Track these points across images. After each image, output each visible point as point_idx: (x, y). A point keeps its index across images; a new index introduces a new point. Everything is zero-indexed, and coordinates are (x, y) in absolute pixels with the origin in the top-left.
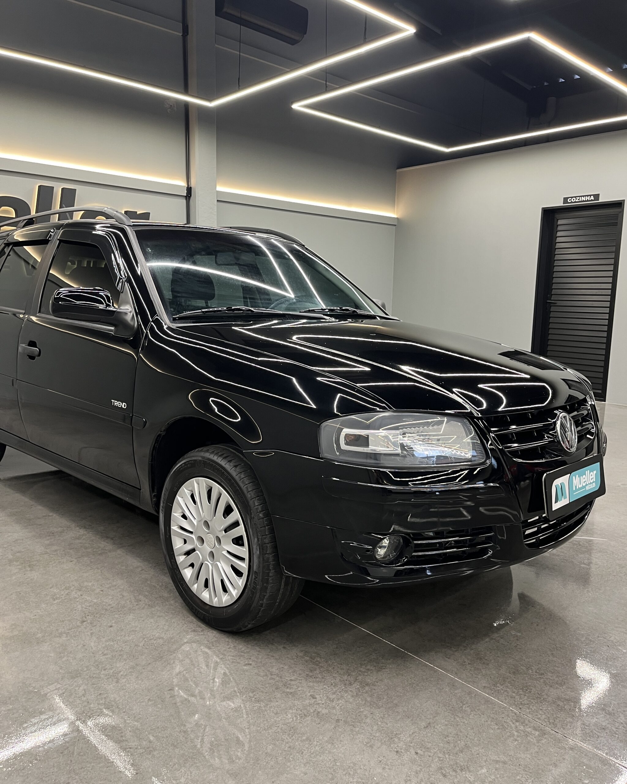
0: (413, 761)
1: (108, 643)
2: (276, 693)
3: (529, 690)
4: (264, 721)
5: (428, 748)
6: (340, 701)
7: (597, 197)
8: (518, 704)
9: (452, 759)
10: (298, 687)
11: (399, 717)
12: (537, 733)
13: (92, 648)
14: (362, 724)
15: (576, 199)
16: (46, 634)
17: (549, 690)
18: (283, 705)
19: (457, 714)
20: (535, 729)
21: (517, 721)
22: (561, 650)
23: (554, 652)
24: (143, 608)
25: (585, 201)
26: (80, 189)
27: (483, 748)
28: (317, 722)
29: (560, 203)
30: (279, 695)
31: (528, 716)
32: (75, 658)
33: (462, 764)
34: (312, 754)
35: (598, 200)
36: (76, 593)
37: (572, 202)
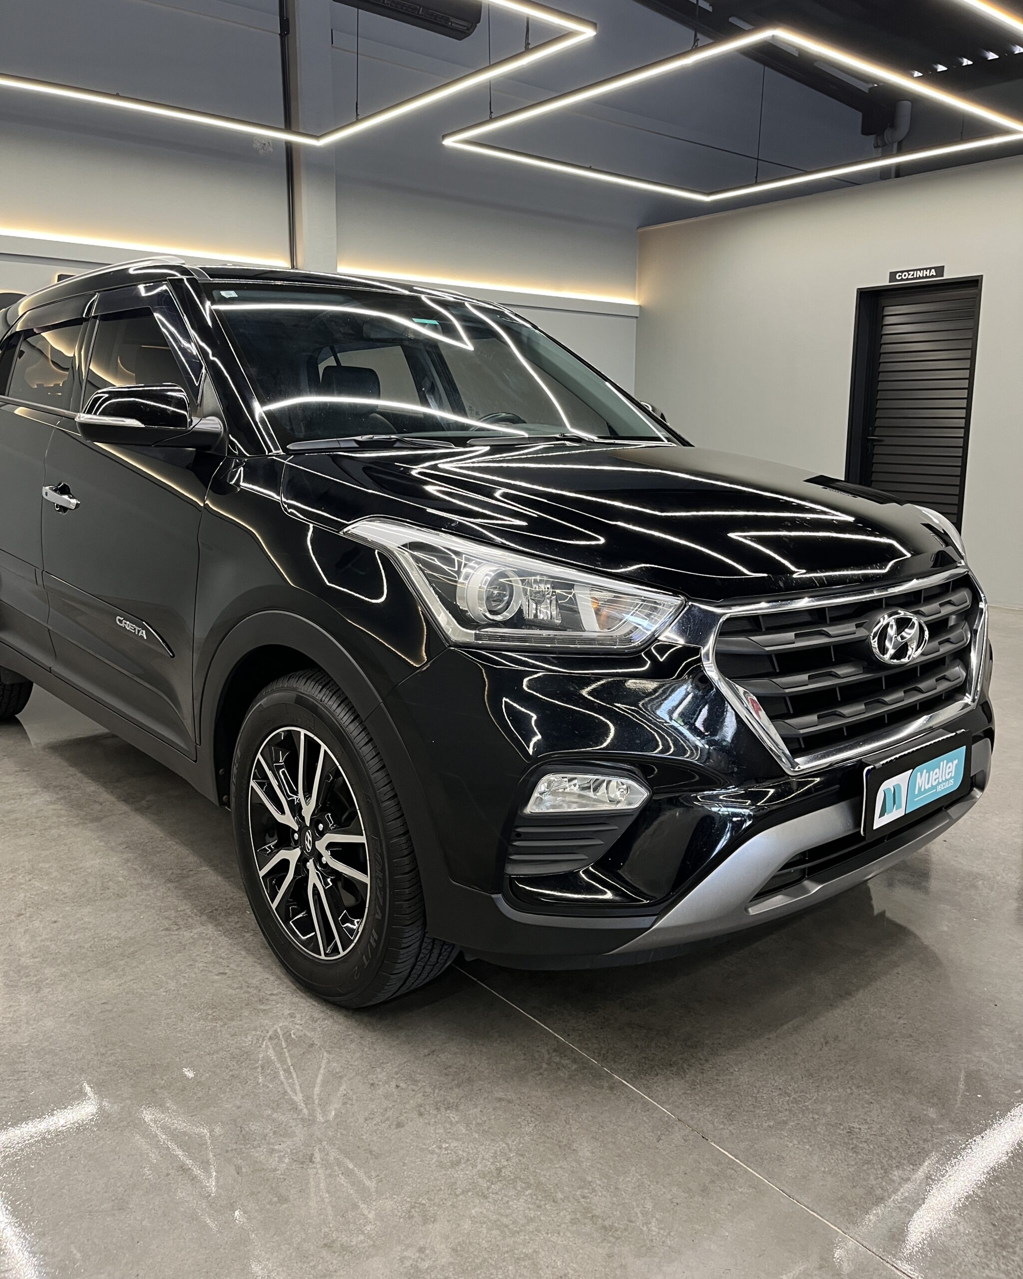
0: (388, 1096)
1: (43, 943)
2: (244, 1011)
3: (593, 1013)
4: (212, 1044)
5: (416, 1081)
6: (326, 1022)
7: (941, 269)
8: (568, 1029)
9: (442, 1095)
10: (277, 1003)
11: (396, 1043)
12: (574, 1067)
13: (20, 949)
14: (343, 1051)
15: (909, 274)
17: (622, 1013)
18: (246, 1025)
20: (574, 1061)
21: (555, 1051)
24: (109, 899)
27: (490, 1083)
28: (283, 1047)
30: (247, 1013)
33: (452, 1101)
37: (903, 280)
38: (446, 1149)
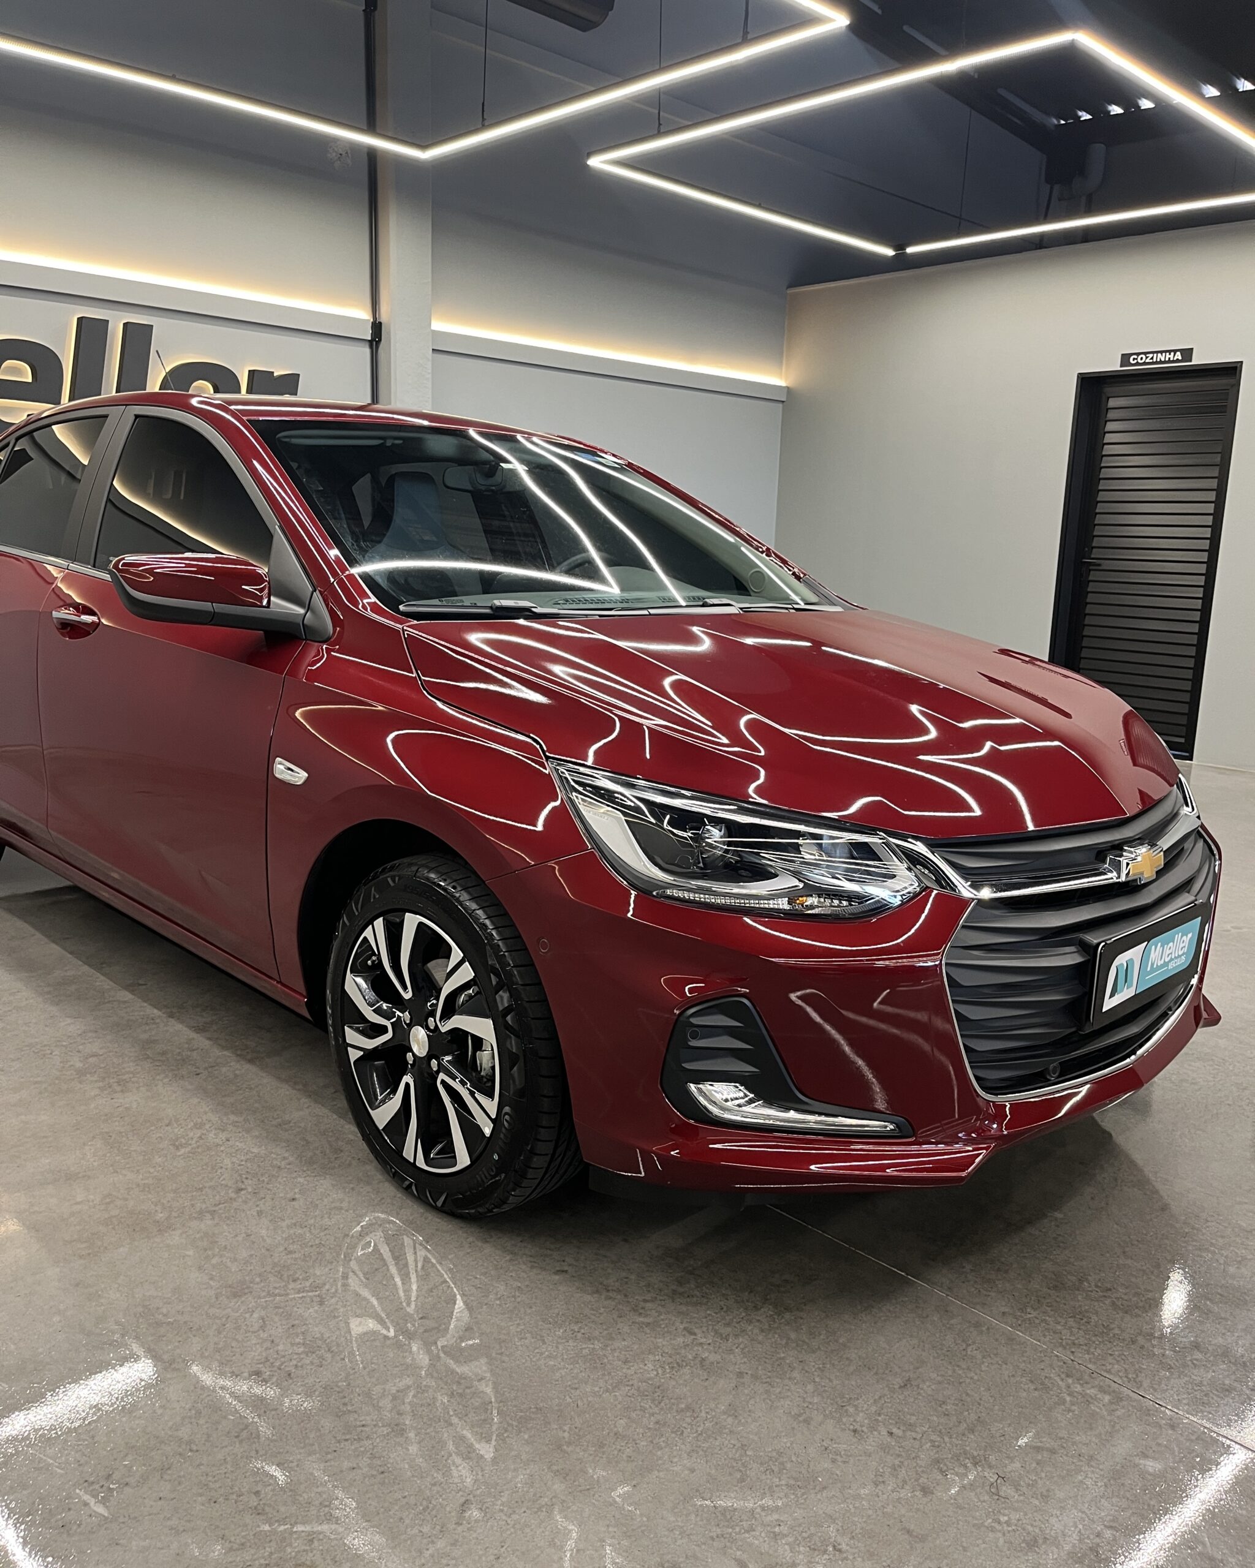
0: (884, 1448)
1: (292, 1232)
2: (620, 1325)
3: (1085, 1320)
4: (604, 1375)
5: (910, 1425)
6: (741, 1340)
7: (1187, 353)
8: (1067, 1344)
9: (957, 1446)
10: (660, 1314)
11: (852, 1369)
12: (1107, 1398)
13: (264, 1240)
14: (786, 1381)
15: (1147, 358)
16: (174, 1214)
17: (1122, 1319)
18: (636, 1347)
19: (960, 1363)
20: (1102, 1390)
21: (1068, 1376)
22: (1140, 1246)
23: (1127, 1249)
24: (350, 1165)
25: (1165, 362)
26: (160, 326)
27: (1010, 1425)
28: (702, 1378)
29: (1115, 366)
30: (626, 1329)
31: (1089, 1366)
32: (235, 1260)
33: (975, 1454)
34: (701, 1434)
35: (1191, 361)
36: (215, 1134)
37: (1138, 364)
38: (1008, 1523)
